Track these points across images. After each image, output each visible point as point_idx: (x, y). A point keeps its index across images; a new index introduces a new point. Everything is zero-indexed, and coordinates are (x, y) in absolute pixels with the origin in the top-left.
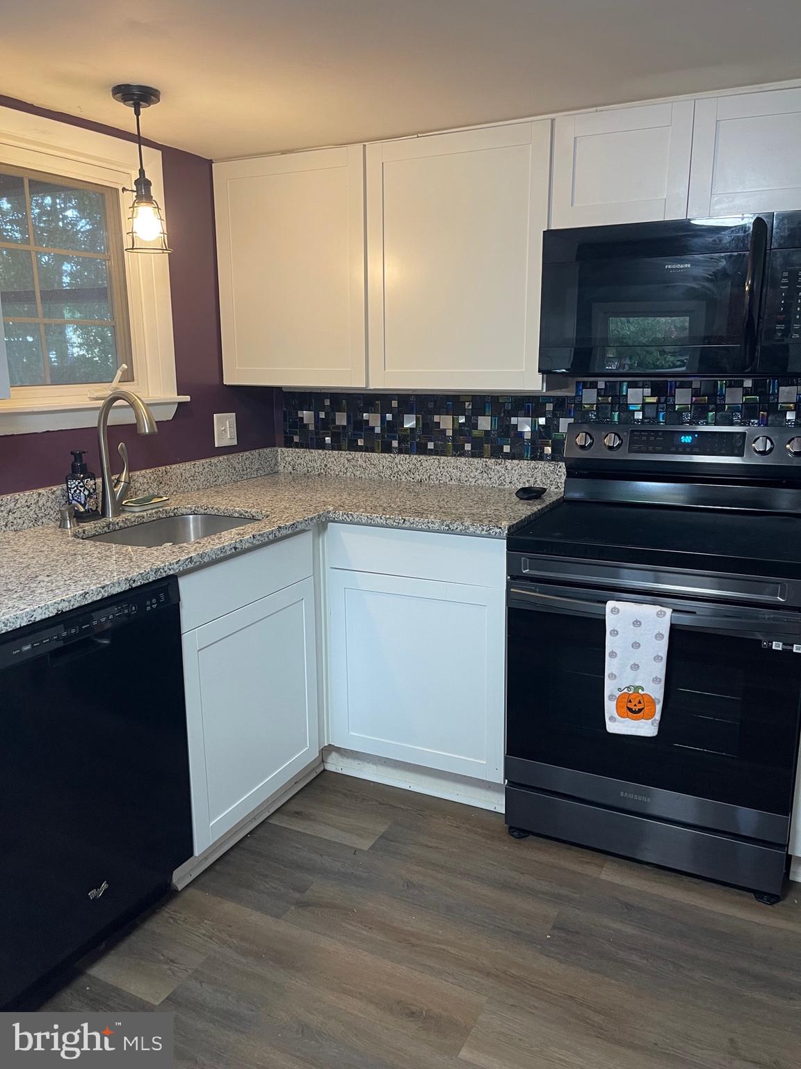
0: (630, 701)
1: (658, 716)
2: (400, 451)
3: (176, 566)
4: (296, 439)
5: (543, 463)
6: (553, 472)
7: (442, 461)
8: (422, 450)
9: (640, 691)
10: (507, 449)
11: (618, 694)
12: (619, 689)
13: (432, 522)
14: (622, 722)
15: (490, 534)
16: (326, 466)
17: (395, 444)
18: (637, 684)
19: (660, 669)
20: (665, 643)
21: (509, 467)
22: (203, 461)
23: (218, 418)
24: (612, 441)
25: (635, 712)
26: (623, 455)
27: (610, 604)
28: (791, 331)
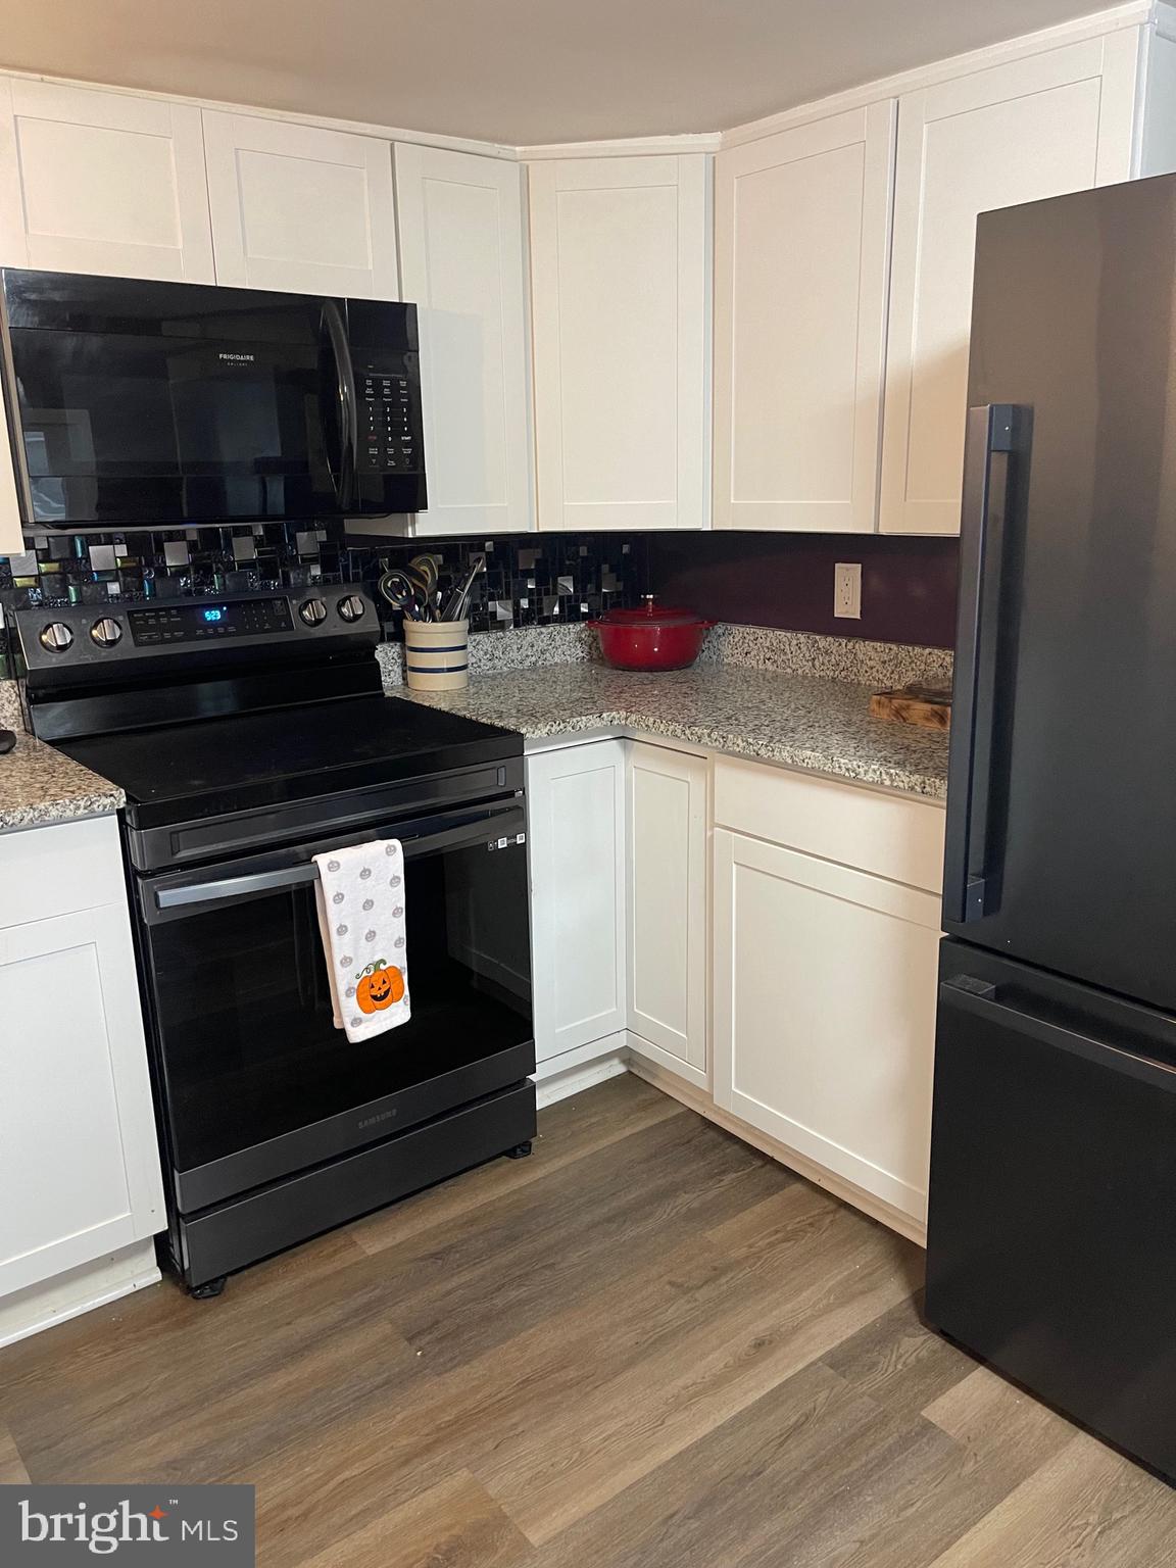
0: (373, 987)
1: (407, 992)
9: (382, 967)
11: (352, 985)
12: (356, 974)
14: (370, 1020)
18: (377, 958)
19: (399, 927)
20: (401, 887)
24: (106, 631)
25: (382, 998)
26: (129, 650)
27: (322, 860)
28: (385, 457)
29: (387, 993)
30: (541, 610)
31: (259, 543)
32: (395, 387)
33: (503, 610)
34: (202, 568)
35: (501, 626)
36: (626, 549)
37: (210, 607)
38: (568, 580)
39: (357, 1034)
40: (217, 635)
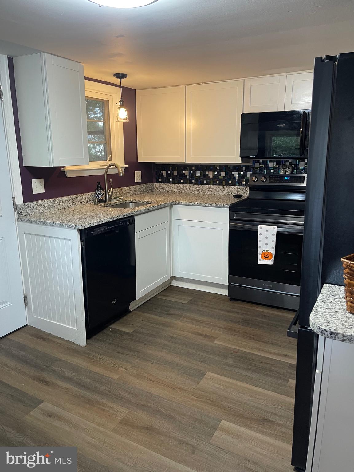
0: (265, 255)
1: (273, 259)
2: (195, 184)
3: (134, 213)
4: (160, 180)
5: (242, 187)
6: (245, 190)
7: (209, 187)
8: (203, 183)
9: (268, 251)
10: (230, 182)
11: (261, 252)
12: (262, 251)
14: (263, 261)
15: (224, 207)
16: (170, 189)
17: (193, 181)
18: (267, 249)
19: (274, 244)
20: (275, 236)
21: (231, 188)
22: (132, 187)
23: (136, 173)
24: (264, 179)
25: (266, 258)
26: (267, 183)
27: (259, 226)
29: (268, 257)
39: (260, 262)
40: (286, 183)
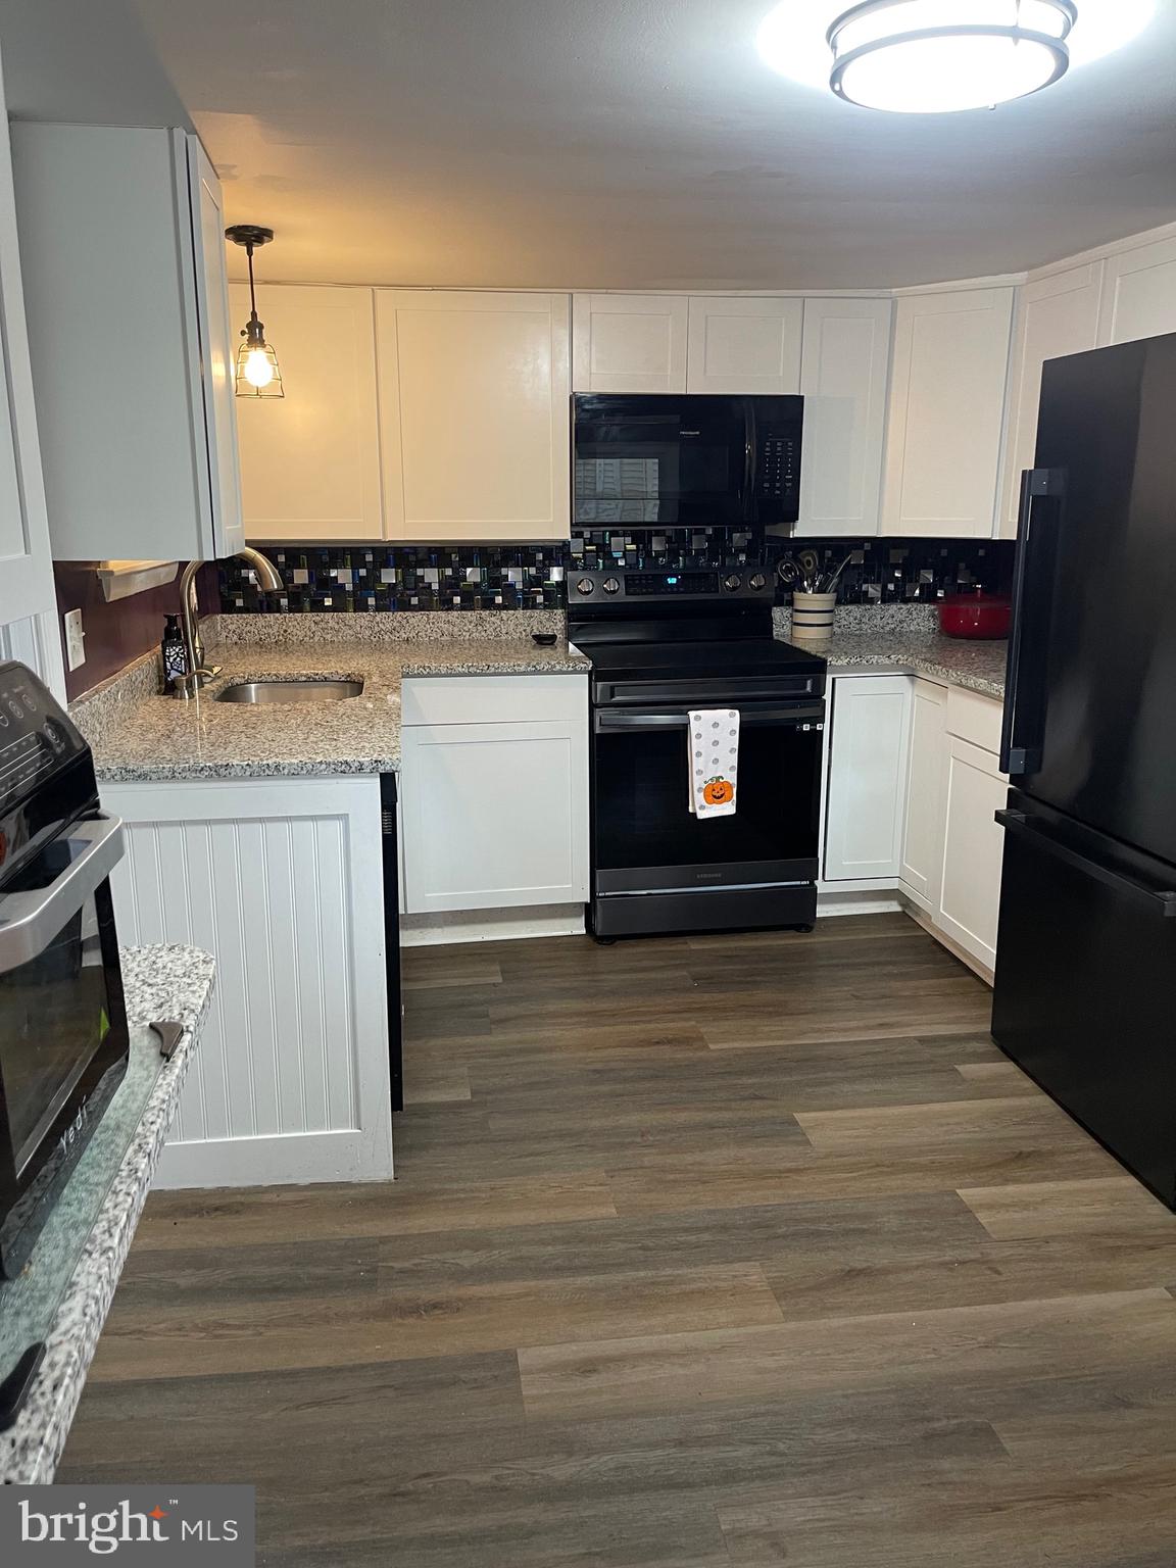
0: (714, 790)
1: (735, 798)
2: (378, 609)
4: (239, 603)
5: (536, 611)
6: (548, 620)
7: (431, 616)
8: (406, 607)
9: (720, 780)
10: (499, 600)
11: (702, 786)
12: (705, 782)
13: (519, 665)
14: (710, 808)
15: (575, 670)
17: (371, 601)
18: (718, 775)
19: (734, 760)
20: (737, 736)
21: (505, 618)
24: (611, 586)
25: (719, 798)
26: (622, 597)
27: (692, 714)
28: (772, 488)
29: (722, 796)
30: (904, 592)
31: (709, 539)
32: (785, 445)
33: (873, 590)
34: (673, 554)
35: (871, 601)
36: (981, 553)
37: (672, 576)
38: (929, 574)
39: (702, 815)
40: (672, 593)
